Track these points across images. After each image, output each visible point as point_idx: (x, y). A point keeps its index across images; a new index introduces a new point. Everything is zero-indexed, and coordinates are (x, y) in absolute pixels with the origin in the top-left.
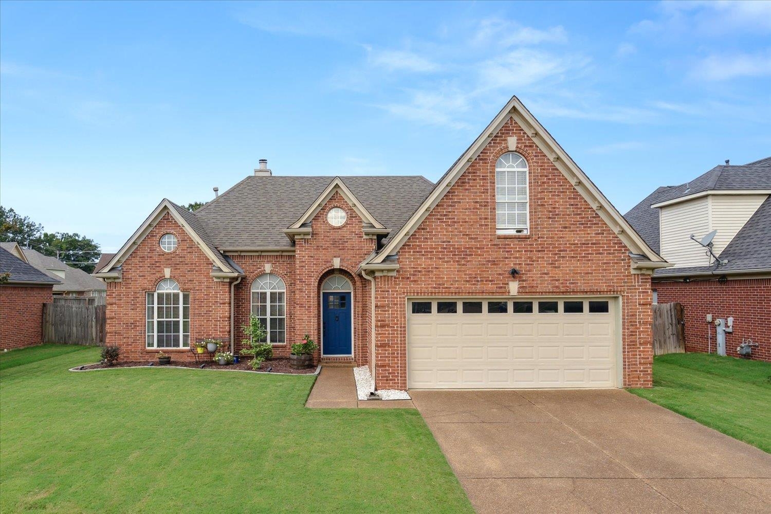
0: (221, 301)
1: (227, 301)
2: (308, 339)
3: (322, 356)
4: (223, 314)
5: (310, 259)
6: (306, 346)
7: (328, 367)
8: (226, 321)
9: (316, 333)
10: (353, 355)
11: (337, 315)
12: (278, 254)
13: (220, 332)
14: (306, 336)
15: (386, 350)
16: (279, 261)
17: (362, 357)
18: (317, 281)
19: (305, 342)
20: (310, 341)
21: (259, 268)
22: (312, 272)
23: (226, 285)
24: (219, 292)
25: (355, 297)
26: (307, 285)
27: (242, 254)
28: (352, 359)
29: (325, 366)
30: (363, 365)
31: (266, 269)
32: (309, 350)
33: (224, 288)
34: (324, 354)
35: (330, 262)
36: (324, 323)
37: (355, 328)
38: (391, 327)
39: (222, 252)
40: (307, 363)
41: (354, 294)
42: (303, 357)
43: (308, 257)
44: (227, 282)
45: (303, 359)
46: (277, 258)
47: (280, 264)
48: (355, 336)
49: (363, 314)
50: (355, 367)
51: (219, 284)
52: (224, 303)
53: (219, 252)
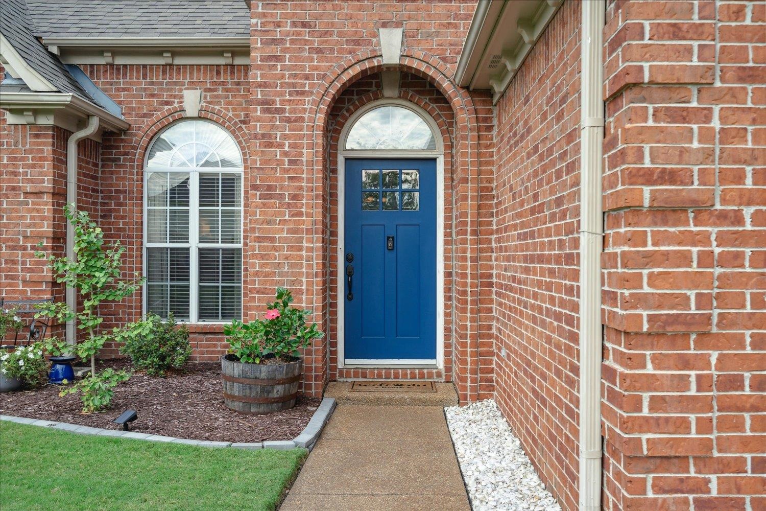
0: (29, 188)
1: (48, 185)
2: (285, 305)
3: (342, 361)
4: (35, 225)
5: (299, 34)
6: (274, 329)
7: (360, 401)
8: (45, 248)
9: (317, 287)
10: (439, 361)
11: (392, 233)
12: (220, 61)
13: (24, 281)
14: (280, 296)
15: (686, 363)
16: (223, 83)
17: (474, 372)
18: (324, 107)
19: (274, 313)
20: (294, 311)
21: (167, 103)
22: (307, 77)
23: (45, 136)
24: (23, 159)
25: (451, 170)
26: (288, 120)
27: (120, 61)
28: (439, 375)
29: (348, 399)
30: (479, 398)
31: (186, 105)
32: (289, 344)
33: (39, 144)
34: (347, 356)
35: (369, 43)
36: (348, 259)
37: (448, 275)
38: (723, 217)
39: (54, 50)
40: (279, 391)
41: (446, 163)
42: (264, 371)
43: (294, 24)
44: (46, 127)
45: (263, 375)
46: (218, 73)
47: (227, 90)
48: (448, 298)
49: (480, 224)
50: (450, 403)
51: (24, 131)
52: (38, 194)
53: (47, 50)
